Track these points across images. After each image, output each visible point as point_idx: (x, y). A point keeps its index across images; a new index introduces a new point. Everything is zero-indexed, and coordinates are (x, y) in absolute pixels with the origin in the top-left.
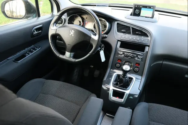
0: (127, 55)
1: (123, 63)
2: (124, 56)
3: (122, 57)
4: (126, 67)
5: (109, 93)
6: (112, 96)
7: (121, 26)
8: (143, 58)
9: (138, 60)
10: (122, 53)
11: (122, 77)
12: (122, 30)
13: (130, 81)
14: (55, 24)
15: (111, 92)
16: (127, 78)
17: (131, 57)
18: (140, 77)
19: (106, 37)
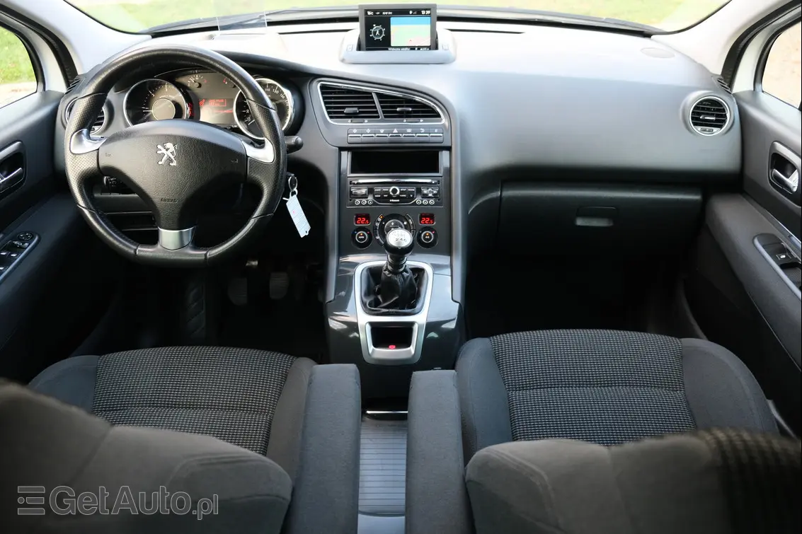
0: (382, 193)
1: (378, 224)
2: (374, 198)
3: (367, 204)
4: (399, 237)
5: (358, 339)
6: (371, 348)
7: (335, 93)
8: (439, 191)
9: (425, 201)
10: (364, 191)
11: (390, 272)
12: (344, 108)
13: (416, 279)
14: (85, 131)
15: (365, 336)
16: (407, 272)
17: (398, 197)
18: (444, 260)
19: (297, 147)
